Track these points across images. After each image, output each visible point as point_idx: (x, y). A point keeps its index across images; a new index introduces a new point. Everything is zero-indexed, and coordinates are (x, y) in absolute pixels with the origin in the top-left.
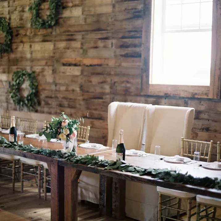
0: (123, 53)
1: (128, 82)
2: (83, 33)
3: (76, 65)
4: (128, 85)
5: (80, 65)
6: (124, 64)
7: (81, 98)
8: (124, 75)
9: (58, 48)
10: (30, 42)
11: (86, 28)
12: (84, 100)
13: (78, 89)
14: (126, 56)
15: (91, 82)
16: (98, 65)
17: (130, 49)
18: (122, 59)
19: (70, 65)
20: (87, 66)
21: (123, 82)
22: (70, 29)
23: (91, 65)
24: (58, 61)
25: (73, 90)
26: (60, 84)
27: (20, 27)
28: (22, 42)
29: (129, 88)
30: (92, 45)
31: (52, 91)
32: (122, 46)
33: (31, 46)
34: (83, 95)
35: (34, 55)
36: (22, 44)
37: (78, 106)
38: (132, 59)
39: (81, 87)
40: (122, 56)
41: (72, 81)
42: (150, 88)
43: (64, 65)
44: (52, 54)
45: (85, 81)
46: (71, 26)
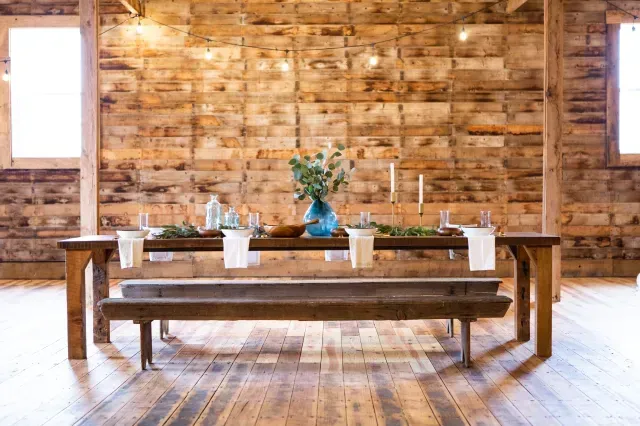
0: (575, 118)
1: (583, 153)
2: (507, 92)
3: (494, 134)
4: (585, 157)
5: (502, 134)
6: (576, 132)
7: (506, 176)
8: (577, 145)
9: (459, 111)
10: (399, 101)
11: (512, 85)
12: (510, 178)
13: (499, 165)
14: (580, 122)
15: (522, 155)
16: (534, 133)
17: (584, 114)
18: (573, 125)
19: (483, 134)
20: (515, 134)
21: (577, 153)
22: (483, 86)
23: (521, 134)
24: (459, 129)
25: (491, 167)
26: (464, 160)
27: (375, 78)
28: (380, 100)
29: (587, 160)
30: (523, 107)
31: (449, 169)
32: (573, 110)
33: (401, 108)
34: (508, 173)
35: (409, 121)
36: (381, 105)
37: (500, 187)
38: (589, 125)
39: (505, 163)
40: (572, 121)
41: (488, 155)
42: (622, 158)
43: (471, 133)
44: (446, 119)
45: (512, 155)
46: (484, 82)
